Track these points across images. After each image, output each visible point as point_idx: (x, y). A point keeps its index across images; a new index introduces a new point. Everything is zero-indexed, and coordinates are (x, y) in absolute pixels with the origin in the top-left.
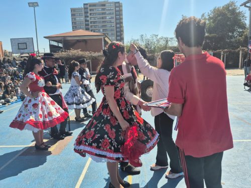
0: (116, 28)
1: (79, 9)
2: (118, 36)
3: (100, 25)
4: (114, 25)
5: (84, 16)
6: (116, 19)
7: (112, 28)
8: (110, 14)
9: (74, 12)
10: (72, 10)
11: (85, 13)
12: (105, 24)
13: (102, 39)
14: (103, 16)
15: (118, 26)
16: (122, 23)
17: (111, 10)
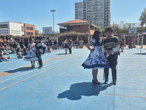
0: (105, 14)
1: (80, 3)
2: (106, 20)
3: (93, 13)
4: (103, 12)
5: (83, 8)
6: (105, 8)
7: (101, 14)
8: (101, 5)
9: (77, 5)
10: (76, 4)
11: (84, 5)
12: (97, 12)
13: (88, 25)
14: (96, 7)
15: (106, 13)
16: (109, 11)
17: (101, 2)
